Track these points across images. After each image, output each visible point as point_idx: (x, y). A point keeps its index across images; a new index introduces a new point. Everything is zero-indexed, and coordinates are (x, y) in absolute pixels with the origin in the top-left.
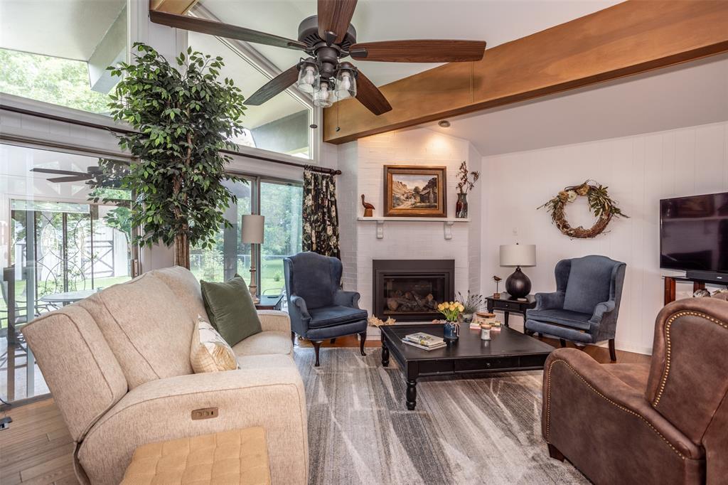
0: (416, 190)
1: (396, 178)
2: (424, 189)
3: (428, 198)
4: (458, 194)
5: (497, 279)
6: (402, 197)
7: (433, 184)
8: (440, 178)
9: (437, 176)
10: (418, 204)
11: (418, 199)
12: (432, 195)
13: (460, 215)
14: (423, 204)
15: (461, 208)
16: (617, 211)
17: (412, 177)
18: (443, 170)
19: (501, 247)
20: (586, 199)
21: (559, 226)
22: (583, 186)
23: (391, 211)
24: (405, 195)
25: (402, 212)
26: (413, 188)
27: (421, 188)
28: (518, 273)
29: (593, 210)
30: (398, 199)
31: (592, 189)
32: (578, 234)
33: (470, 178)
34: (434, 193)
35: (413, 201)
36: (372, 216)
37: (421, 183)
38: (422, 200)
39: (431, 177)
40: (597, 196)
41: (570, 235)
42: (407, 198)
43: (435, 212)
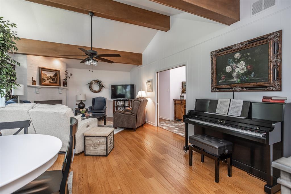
0: (50, 77)
1: (43, 72)
2: (53, 77)
3: (54, 80)
4: (64, 80)
5: (77, 104)
6: (46, 79)
7: (55, 75)
8: (58, 74)
9: (57, 73)
10: (51, 82)
11: (51, 80)
12: (55, 79)
13: (65, 86)
14: (53, 82)
15: (65, 83)
16: (104, 87)
17: (49, 72)
18: (59, 71)
19: (76, 95)
20: (97, 84)
21: (91, 90)
22: (96, 80)
23: (43, 84)
24: (47, 78)
25: (46, 84)
26: (49, 76)
27: (52, 76)
28: (81, 102)
29: (99, 86)
30: (44, 79)
31: (98, 81)
32: (95, 92)
33: (69, 75)
34: (56, 78)
35: (49, 80)
36: (36, 85)
37: (52, 75)
38: (53, 80)
39: (55, 73)
40: (99, 83)
41: (93, 92)
42: (47, 79)
43: (57, 84)
